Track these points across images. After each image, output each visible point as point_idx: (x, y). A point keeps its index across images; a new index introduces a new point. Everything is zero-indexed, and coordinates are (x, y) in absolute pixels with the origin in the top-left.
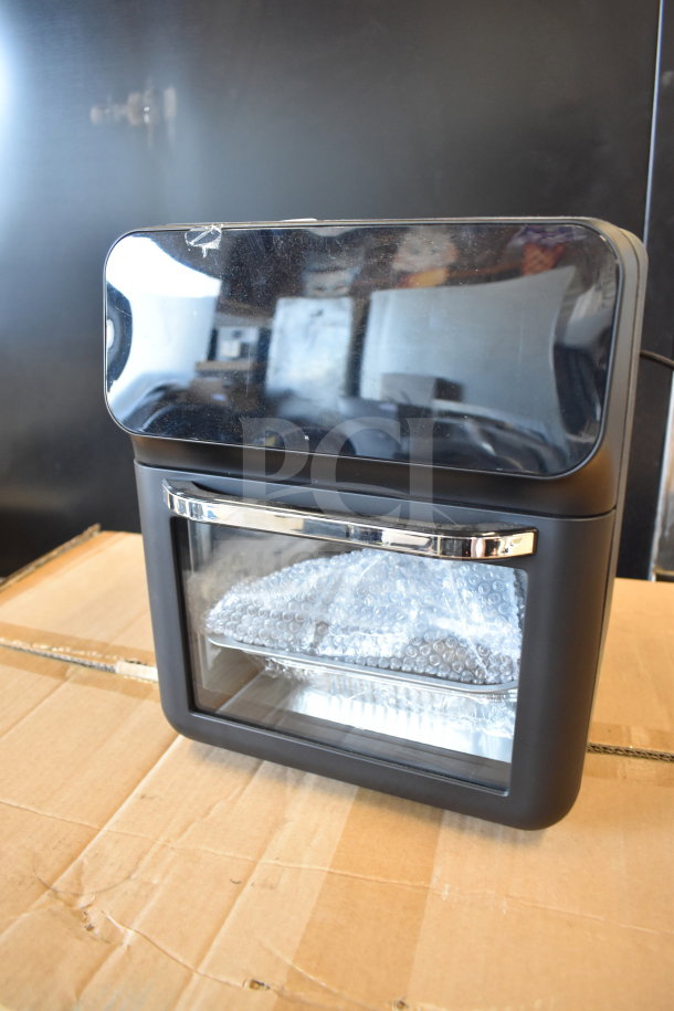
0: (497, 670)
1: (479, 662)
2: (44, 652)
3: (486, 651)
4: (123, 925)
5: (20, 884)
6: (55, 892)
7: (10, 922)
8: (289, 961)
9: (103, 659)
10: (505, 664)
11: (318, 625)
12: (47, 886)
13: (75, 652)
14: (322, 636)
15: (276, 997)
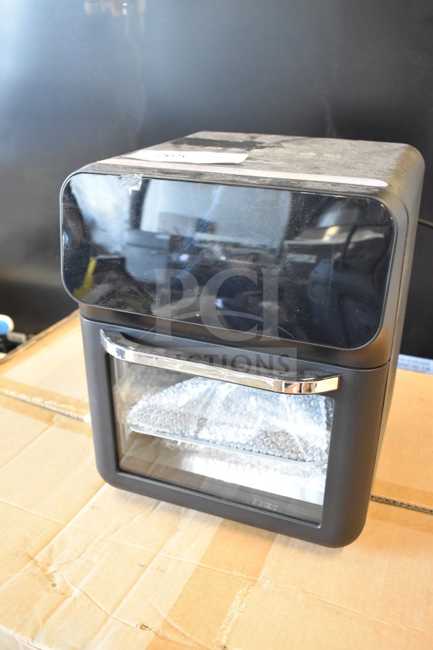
0: (312, 454)
1: (301, 449)
2: (39, 404)
3: (306, 443)
4: (73, 585)
5: (16, 555)
6: (36, 562)
7: (9, 578)
8: (164, 615)
9: (76, 412)
10: (317, 452)
11: (199, 420)
12: (31, 558)
13: (59, 405)
14: (202, 427)
15: (154, 635)
